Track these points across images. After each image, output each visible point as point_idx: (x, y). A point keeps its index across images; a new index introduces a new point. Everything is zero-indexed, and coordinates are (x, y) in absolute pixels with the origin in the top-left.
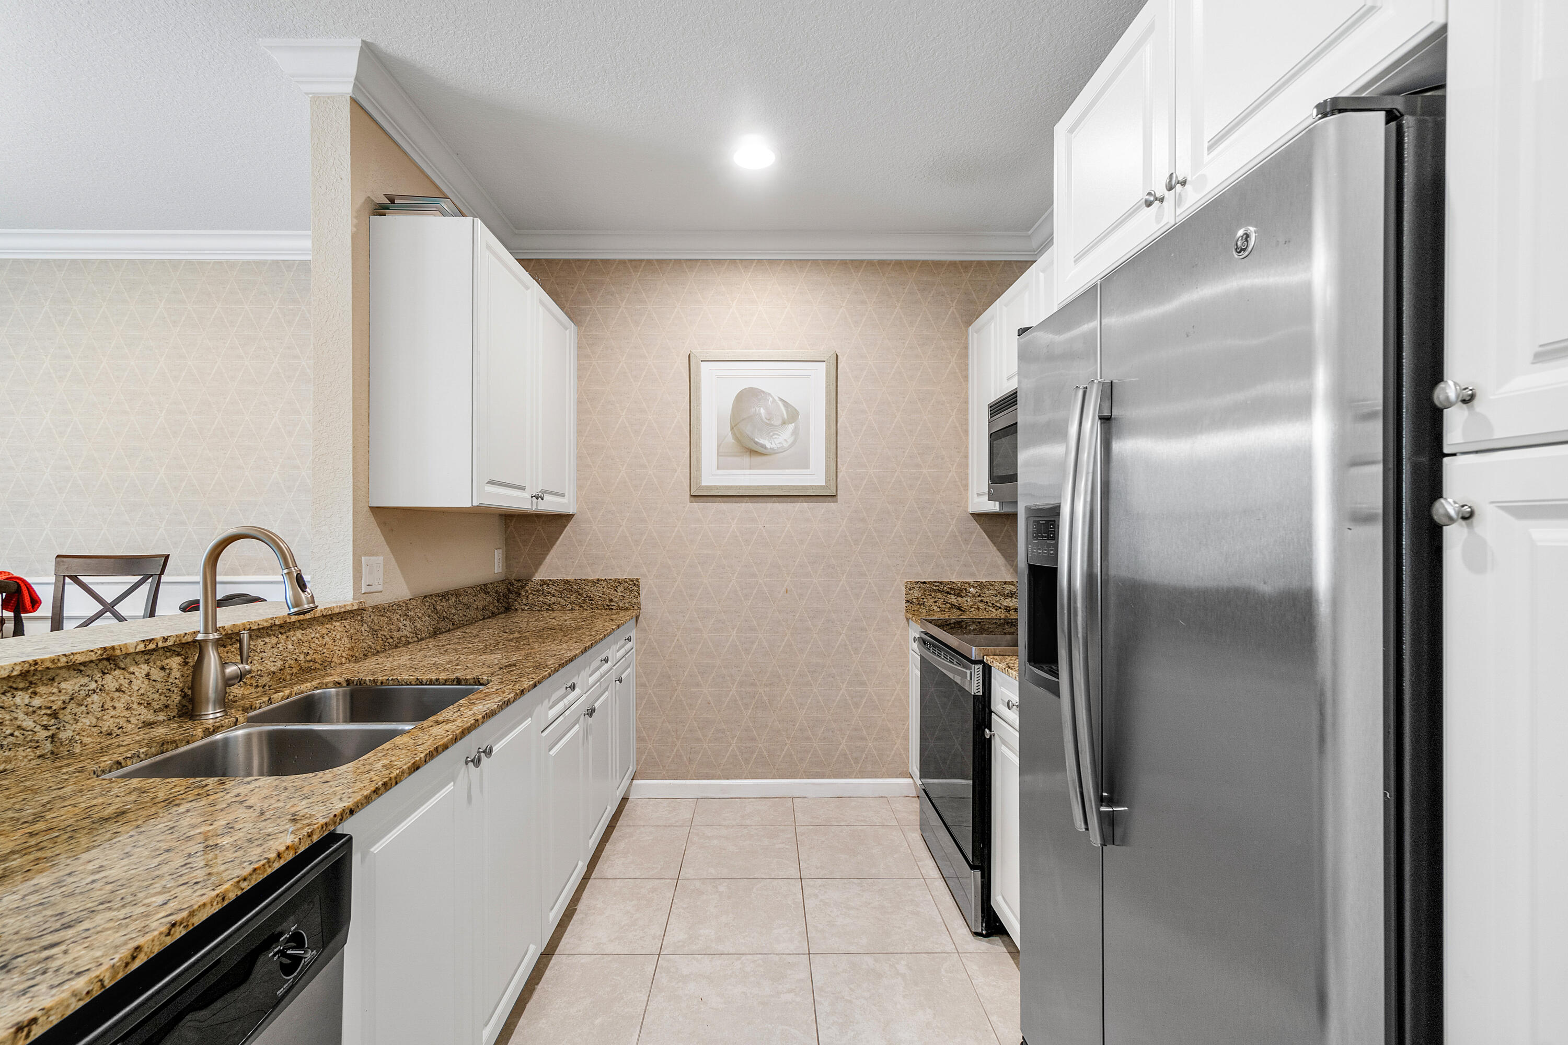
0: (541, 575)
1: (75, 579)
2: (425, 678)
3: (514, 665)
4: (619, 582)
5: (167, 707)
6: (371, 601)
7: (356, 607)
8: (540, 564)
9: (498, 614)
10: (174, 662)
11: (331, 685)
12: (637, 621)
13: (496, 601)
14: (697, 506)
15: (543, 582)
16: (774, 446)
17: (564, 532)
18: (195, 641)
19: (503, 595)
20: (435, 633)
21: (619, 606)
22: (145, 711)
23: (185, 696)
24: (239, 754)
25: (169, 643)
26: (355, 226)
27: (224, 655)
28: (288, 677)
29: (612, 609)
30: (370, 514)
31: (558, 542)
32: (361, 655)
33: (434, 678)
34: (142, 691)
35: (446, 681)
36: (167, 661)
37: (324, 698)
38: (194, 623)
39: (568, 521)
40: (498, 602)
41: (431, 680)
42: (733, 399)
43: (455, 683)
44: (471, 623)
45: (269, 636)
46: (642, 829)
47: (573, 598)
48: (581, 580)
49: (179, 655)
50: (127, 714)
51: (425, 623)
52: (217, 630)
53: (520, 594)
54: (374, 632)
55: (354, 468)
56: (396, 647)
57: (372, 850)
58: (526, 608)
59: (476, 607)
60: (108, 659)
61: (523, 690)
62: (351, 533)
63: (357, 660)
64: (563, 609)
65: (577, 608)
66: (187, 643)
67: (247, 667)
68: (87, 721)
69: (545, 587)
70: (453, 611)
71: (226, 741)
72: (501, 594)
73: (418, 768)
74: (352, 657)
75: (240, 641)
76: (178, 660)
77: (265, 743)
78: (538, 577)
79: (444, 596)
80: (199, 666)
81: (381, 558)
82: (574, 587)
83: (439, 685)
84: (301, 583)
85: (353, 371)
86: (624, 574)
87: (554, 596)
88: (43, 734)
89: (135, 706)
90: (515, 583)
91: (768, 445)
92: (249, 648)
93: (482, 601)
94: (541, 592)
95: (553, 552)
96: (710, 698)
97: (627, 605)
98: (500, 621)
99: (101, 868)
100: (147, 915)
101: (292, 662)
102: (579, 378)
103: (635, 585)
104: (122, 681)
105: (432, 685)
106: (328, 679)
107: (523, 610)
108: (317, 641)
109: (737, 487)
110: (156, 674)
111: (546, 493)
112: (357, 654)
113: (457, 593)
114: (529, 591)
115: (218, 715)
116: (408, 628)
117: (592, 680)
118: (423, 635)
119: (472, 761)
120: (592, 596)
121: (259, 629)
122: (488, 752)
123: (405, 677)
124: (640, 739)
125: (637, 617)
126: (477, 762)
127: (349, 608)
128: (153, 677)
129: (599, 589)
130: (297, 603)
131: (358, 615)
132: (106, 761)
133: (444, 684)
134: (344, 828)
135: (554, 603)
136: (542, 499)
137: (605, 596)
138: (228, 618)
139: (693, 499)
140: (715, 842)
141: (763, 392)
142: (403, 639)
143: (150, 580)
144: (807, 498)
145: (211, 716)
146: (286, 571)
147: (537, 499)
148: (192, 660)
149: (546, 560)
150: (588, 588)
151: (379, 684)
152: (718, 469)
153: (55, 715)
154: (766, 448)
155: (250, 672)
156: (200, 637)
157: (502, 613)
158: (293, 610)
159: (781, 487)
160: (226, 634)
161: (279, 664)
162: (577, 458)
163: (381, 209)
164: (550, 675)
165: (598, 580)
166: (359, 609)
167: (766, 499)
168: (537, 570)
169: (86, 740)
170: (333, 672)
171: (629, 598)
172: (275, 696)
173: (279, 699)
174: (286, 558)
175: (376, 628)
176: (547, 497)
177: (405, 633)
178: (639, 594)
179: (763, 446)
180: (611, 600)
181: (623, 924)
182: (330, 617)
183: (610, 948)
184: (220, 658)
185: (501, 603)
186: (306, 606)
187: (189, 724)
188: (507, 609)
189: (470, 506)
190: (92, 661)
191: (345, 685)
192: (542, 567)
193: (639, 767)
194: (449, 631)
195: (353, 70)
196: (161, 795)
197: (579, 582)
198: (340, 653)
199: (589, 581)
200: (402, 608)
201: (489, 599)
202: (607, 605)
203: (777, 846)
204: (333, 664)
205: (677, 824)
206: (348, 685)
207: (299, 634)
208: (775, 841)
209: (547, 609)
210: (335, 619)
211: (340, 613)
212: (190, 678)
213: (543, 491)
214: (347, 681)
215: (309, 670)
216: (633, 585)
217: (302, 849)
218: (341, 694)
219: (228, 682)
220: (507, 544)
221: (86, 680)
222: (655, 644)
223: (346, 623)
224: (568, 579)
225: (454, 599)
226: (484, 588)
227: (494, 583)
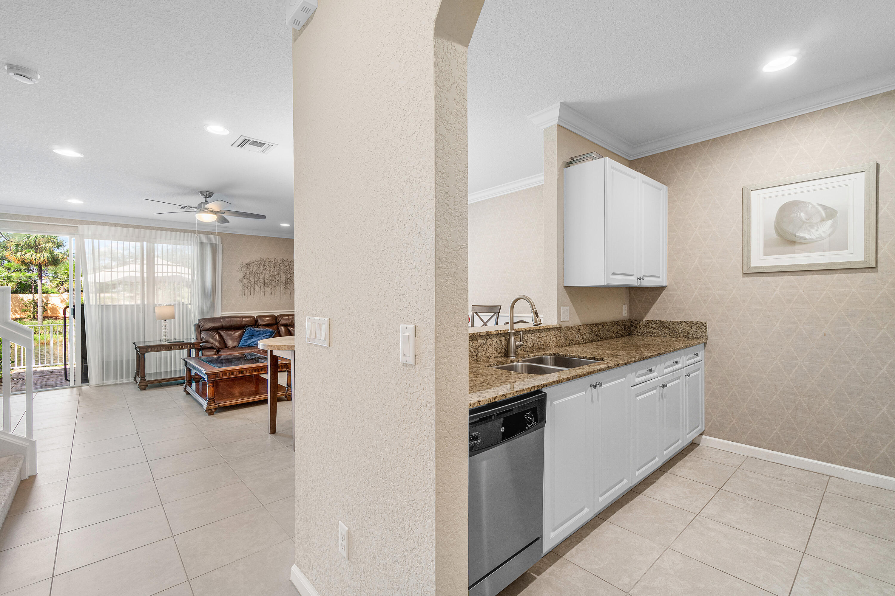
0: (648, 318)
1: (476, 313)
2: (581, 356)
3: (620, 356)
4: (693, 323)
5: (501, 352)
6: (564, 325)
7: (558, 326)
8: (648, 312)
9: (625, 336)
10: (503, 339)
11: (548, 354)
12: (705, 346)
13: (623, 330)
14: (747, 279)
15: (649, 322)
16: (813, 237)
17: (661, 296)
18: (508, 333)
19: (628, 327)
20: (592, 341)
21: (693, 336)
22: (496, 353)
23: (505, 350)
24: (519, 369)
25: (502, 332)
26: (558, 175)
27: (516, 338)
28: (535, 350)
29: (689, 338)
30: (564, 289)
31: (657, 301)
32: (560, 346)
33: (585, 356)
34: (495, 346)
35: (589, 358)
36: (501, 338)
37: (546, 358)
38: (508, 327)
39: (663, 290)
40: (625, 330)
41: (584, 357)
42: (777, 211)
43: (593, 359)
44: (610, 339)
45: (529, 334)
46: (704, 461)
47: (665, 331)
48: (670, 321)
49: (504, 337)
50: (492, 352)
51: (587, 336)
52: (514, 330)
53: (637, 327)
54: (565, 337)
55: (558, 271)
56: (575, 345)
57: (554, 402)
58: (640, 334)
59: (612, 331)
60: (488, 335)
61: (618, 364)
62: (557, 297)
63: (559, 347)
64: (660, 336)
65: (668, 336)
66: (506, 333)
67: (522, 343)
68: (483, 353)
69: (650, 324)
70: (601, 332)
71: (516, 365)
72: (627, 327)
73: (569, 380)
74: (557, 346)
75: (520, 334)
76: (504, 338)
77: (526, 368)
78: (646, 319)
79: (596, 325)
80: (509, 341)
81: (569, 307)
82: (666, 325)
83: (587, 359)
84: (537, 315)
85: (558, 233)
86: (696, 319)
87: (655, 329)
88: (475, 354)
89: (494, 351)
90: (634, 321)
91: (807, 236)
92: (523, 337)
93: (616, 329)
94: (648, 327)
95: (654, 306)
96: (758, 397)
97: (699, 337)
98: (626, 339)
99: (489, 383)
100: (498, 392)
101: (536, 344)
102: (670, 213)
103: (703, 325)
104: (491, 342)
105: (583, 359)
106: (547, 352)
107: (638, 335)
108: (544, 338)
109: (780, 266)
110: (499, 342)
111: (645, 276)
112: (559, 345)
113: (603, 324)
114: (641, 326)
115: (514, 357)
116: (580, 337)
117: (666, 371)
118: (586, 341)
119: (593, 386)
120: (677, 330)
121: (526, 331)
122: (601, 385)
123: (574, 354)
124: (707, 413)
125: (705, 344)
126: (595, 387)
127: (555, 326)
128: (498, 343)
129: (681, 327)
130: (536, 322)
131: (559, 330)
132: (488, 364)
133: (589, 359)
134: (544, 390)
135: (655, 333)
136: (643, 280)
137: (685, 331)
138: (517, 327)
139: (745, 275)
140: (753, 480)
141: (804, 202)
142: (577, 342)
143: (496, 315)
144: (845, 271)
145: (512, 357)
146: (532, 310)
147: (640, 280)
148: (507, 339)
149: (651, 310)
150: (674, 326)
151: (565, 356)
152: (764, 256)
153: (477, 349)
154: (806, 239)
155: (523, 345)
156: (509, 331)
157: (627, 336)
158: (534, 324)
159: (819, 264)
160: (516, 332)
161: (532, 344)
162: (668, 256)
163: (568, 164)
164: (635, 362)
165: (680, 322)
166: (559, 327)
167: (806, 273)
168: (645, 315)
169: (483, 358)
170: (550, 350)
171: (700, 332)
172: (530, 355)
173: (532, 356)
174: (533, 306)
175: (566, 335)
176: (646, 278)
177: (578, 339)
178: (706, 331)
179: (804, 238)
180: (688, 333)
181: (680, 496)
182: (548, 329)
183: (670, 502)
184: (515, 339)
185: (626, 331)
186: (538, 323)
187: (507, 359)
188: (630, 334)
189: (603, 285)
190: (484, 335)
191: (553, 355)
192: (648, 314)
193: (707, 429)
194: (599, 341)
195: (557, 114)
196: (500, 373)
197: (669, 322)
198: (552, 344)
199: (675, 322)
200: (577, 329)
201: (619, 328)
202: (686, 336)
203: (803, 497)
204: (550, 348)
205: (729, 465)
206: (554, 355)
207: (538, 334)
208: (801, 494)
209: (651, 336)
210: (550, 330)
211: (552, 328)
212: (507, 345)
213: (644, 276)
214: (554, 353)
215: (541, 348)
216: (703, 326)
217: (532, 390)
218: (551, 358)
219: (517, 347)
220: (630, 302)
221: (483, 340)
222: (717, 360)
223: (555, 332)
224: (663, 320)
225: (601, 327)
226: (617, 323)
227: (622, 321)
